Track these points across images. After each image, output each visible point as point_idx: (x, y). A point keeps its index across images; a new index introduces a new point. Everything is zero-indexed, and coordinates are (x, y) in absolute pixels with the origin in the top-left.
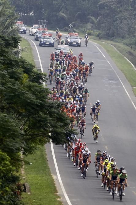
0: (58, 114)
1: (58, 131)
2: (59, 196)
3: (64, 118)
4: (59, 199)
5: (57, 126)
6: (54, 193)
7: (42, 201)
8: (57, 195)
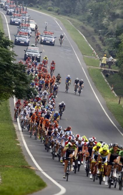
0: (21, 74)
1: (20, 88)
2: (19, 142)
3: (25, 78)
4: (18, 144)
5: (20, 84)
6: (15, 139)
7: (4, 145)
8: (16, 141)
